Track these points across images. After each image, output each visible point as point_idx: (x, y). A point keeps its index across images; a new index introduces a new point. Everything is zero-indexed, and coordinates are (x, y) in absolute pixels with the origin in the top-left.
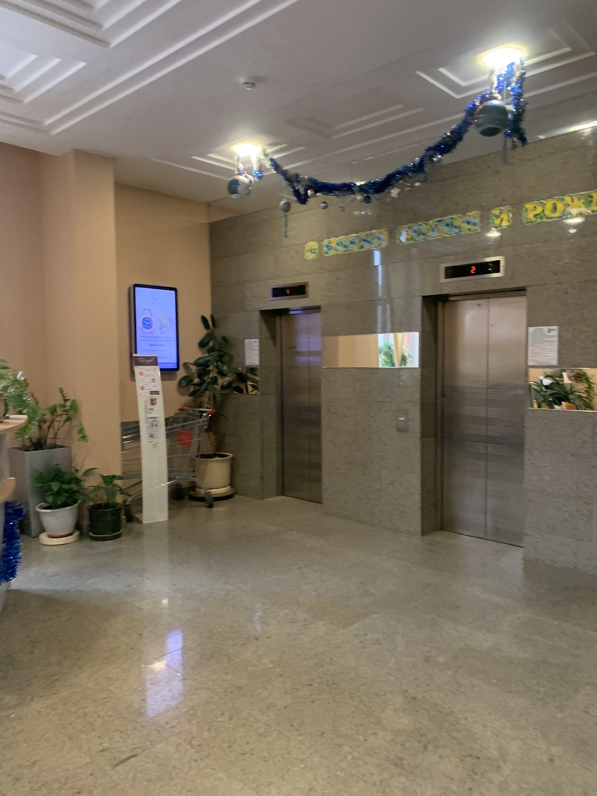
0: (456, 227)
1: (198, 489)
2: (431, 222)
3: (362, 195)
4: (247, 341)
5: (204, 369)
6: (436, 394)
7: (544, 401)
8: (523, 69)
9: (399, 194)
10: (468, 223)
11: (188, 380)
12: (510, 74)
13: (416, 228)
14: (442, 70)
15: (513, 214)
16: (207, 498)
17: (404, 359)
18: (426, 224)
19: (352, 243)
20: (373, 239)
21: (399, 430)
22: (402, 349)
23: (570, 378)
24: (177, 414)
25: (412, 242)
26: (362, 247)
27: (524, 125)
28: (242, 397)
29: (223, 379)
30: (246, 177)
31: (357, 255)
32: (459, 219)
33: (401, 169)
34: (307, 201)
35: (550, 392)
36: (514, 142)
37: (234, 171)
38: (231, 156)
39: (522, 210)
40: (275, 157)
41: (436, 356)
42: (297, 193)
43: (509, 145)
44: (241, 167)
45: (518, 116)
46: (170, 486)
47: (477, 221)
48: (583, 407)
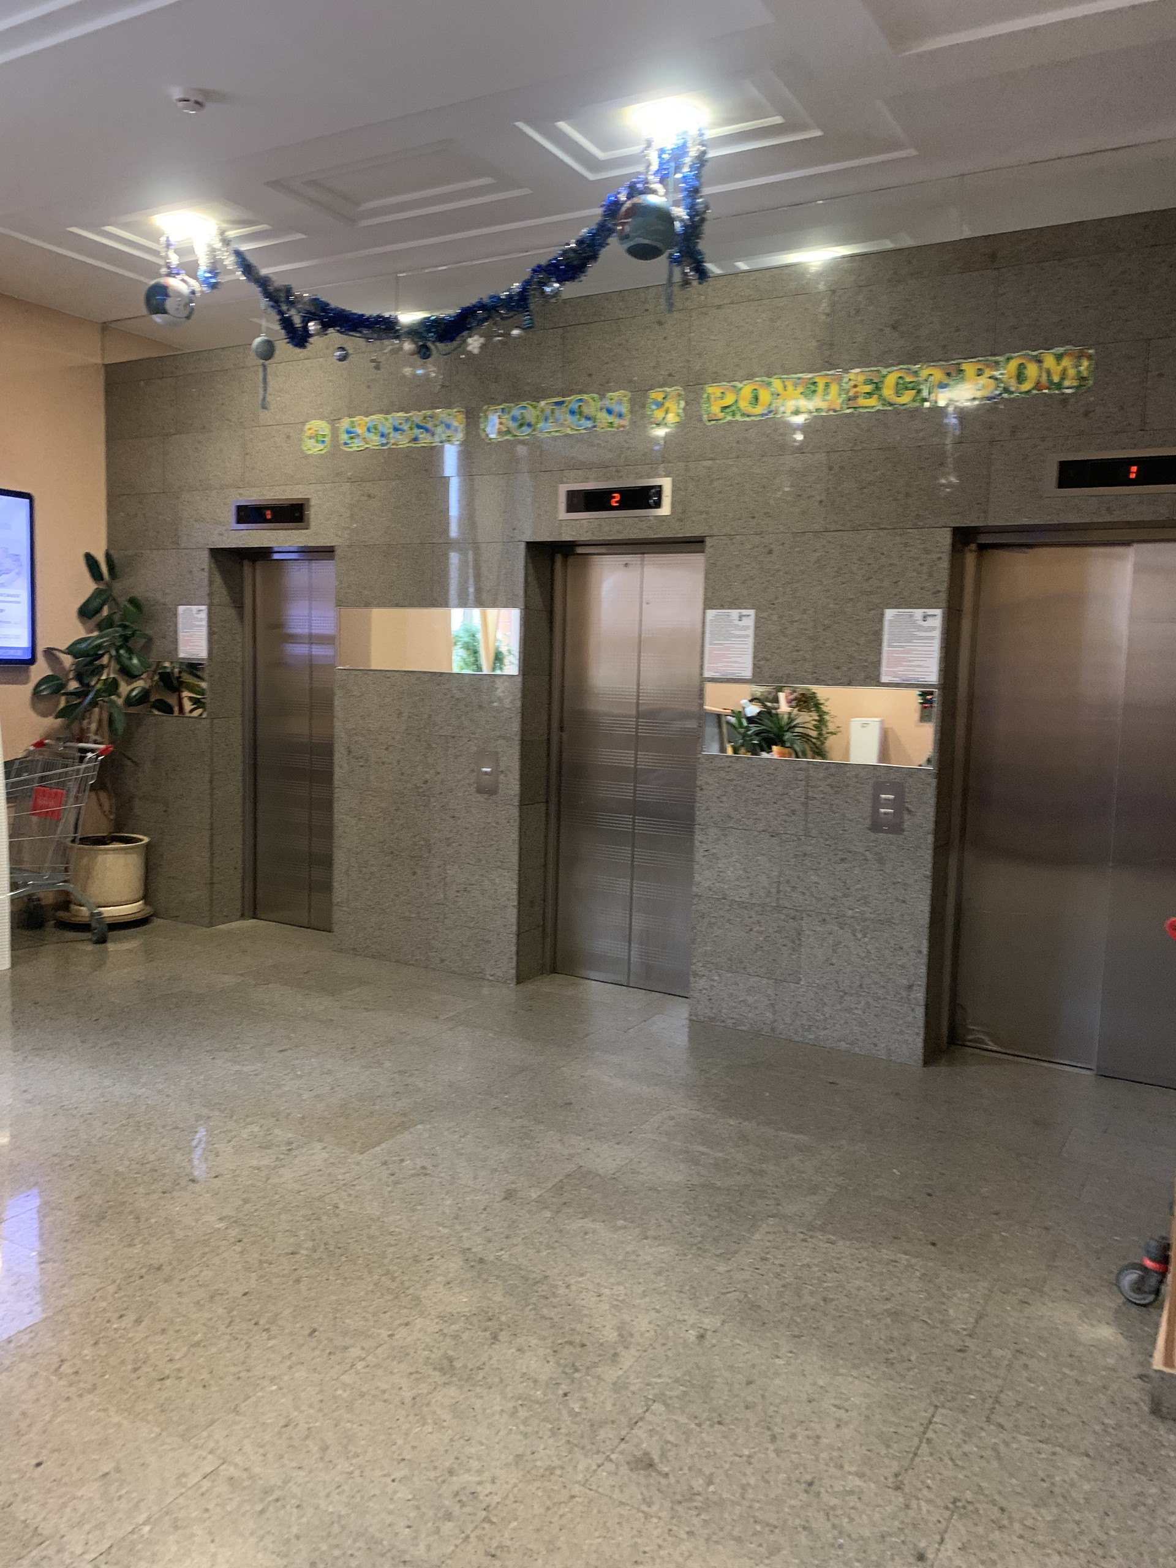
0: (588, 418)
1: (74, 907)
2: (543, 403)
3: (416, 343)
4: (181, 609)
5: (91, 663)
6: (549, 726)
7: (742, 745)
8: (703, 145)
9: (483, 347)
10: (609, 412)
11: (53, 685)
12: (680, 152)
13: (516, 412)
14: (563, 125)
15: (687, 403)
16: (94, 924)
17: (498, 658)
18: (535, 407)
19: (396, 429)
20: (436, 426)
21: (480, 790)
22: (496, 640)
23: (789, 702)
24: (30, 753)
25: (508, 437)
26: (415, 439)
27: (703, 245)
28: (170, 723)
29: (129, 684)
30: (183, 280)
31: (408, 454)
32: (593, 403)
33: (486, 300)
34: (307, 342)
35: (754, 728)
36: (685, 274)
37: (160, 266)
38: (155, 235)
39: (702, 398)
40: (244, 248)
41: (551, 655)
42: (287, 324)
43: (677, 277)
44: (174, 259)
45: (694, 228)
46: (13, 900)
47: (624, 409)
48: (809, 753)
